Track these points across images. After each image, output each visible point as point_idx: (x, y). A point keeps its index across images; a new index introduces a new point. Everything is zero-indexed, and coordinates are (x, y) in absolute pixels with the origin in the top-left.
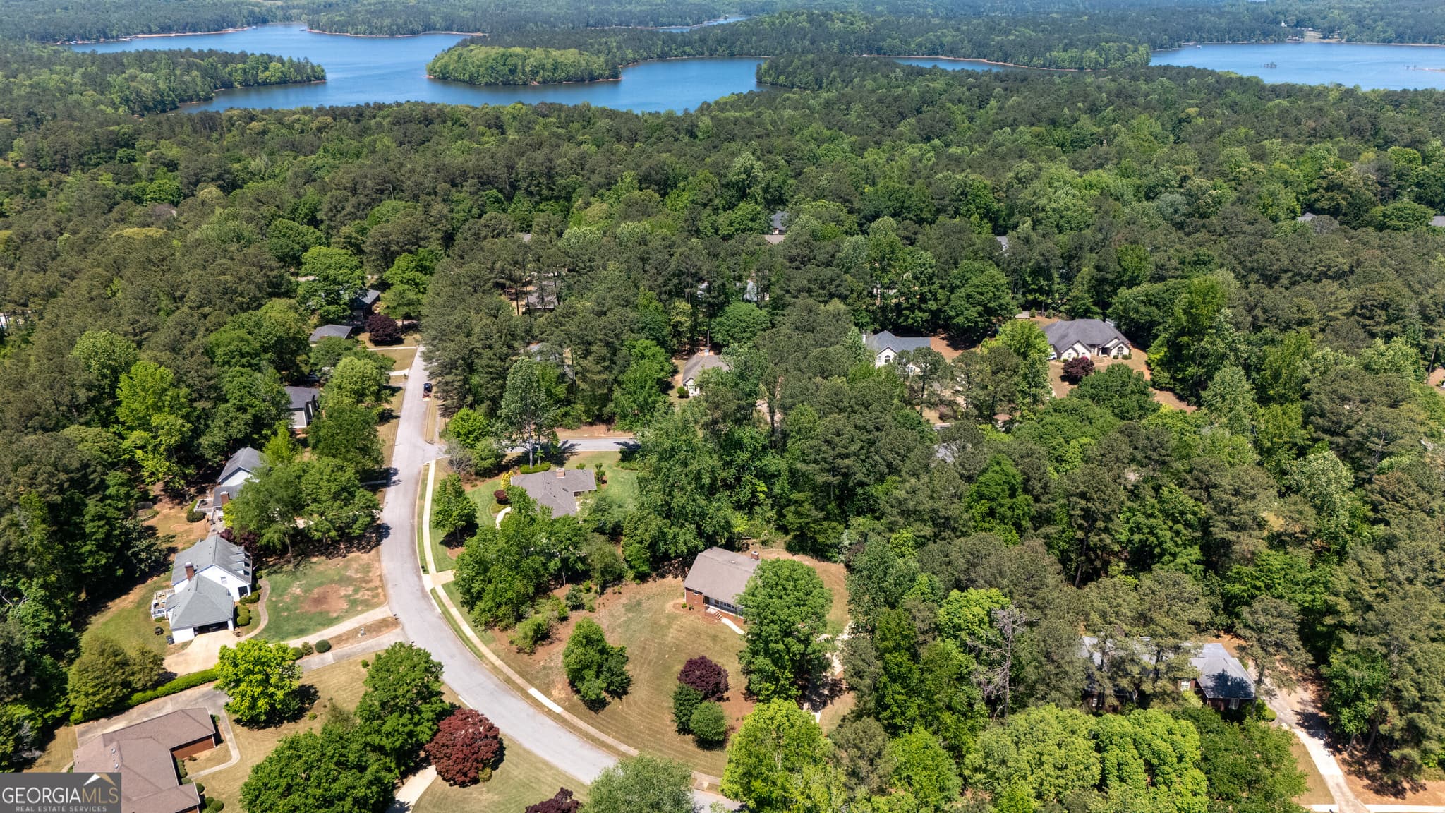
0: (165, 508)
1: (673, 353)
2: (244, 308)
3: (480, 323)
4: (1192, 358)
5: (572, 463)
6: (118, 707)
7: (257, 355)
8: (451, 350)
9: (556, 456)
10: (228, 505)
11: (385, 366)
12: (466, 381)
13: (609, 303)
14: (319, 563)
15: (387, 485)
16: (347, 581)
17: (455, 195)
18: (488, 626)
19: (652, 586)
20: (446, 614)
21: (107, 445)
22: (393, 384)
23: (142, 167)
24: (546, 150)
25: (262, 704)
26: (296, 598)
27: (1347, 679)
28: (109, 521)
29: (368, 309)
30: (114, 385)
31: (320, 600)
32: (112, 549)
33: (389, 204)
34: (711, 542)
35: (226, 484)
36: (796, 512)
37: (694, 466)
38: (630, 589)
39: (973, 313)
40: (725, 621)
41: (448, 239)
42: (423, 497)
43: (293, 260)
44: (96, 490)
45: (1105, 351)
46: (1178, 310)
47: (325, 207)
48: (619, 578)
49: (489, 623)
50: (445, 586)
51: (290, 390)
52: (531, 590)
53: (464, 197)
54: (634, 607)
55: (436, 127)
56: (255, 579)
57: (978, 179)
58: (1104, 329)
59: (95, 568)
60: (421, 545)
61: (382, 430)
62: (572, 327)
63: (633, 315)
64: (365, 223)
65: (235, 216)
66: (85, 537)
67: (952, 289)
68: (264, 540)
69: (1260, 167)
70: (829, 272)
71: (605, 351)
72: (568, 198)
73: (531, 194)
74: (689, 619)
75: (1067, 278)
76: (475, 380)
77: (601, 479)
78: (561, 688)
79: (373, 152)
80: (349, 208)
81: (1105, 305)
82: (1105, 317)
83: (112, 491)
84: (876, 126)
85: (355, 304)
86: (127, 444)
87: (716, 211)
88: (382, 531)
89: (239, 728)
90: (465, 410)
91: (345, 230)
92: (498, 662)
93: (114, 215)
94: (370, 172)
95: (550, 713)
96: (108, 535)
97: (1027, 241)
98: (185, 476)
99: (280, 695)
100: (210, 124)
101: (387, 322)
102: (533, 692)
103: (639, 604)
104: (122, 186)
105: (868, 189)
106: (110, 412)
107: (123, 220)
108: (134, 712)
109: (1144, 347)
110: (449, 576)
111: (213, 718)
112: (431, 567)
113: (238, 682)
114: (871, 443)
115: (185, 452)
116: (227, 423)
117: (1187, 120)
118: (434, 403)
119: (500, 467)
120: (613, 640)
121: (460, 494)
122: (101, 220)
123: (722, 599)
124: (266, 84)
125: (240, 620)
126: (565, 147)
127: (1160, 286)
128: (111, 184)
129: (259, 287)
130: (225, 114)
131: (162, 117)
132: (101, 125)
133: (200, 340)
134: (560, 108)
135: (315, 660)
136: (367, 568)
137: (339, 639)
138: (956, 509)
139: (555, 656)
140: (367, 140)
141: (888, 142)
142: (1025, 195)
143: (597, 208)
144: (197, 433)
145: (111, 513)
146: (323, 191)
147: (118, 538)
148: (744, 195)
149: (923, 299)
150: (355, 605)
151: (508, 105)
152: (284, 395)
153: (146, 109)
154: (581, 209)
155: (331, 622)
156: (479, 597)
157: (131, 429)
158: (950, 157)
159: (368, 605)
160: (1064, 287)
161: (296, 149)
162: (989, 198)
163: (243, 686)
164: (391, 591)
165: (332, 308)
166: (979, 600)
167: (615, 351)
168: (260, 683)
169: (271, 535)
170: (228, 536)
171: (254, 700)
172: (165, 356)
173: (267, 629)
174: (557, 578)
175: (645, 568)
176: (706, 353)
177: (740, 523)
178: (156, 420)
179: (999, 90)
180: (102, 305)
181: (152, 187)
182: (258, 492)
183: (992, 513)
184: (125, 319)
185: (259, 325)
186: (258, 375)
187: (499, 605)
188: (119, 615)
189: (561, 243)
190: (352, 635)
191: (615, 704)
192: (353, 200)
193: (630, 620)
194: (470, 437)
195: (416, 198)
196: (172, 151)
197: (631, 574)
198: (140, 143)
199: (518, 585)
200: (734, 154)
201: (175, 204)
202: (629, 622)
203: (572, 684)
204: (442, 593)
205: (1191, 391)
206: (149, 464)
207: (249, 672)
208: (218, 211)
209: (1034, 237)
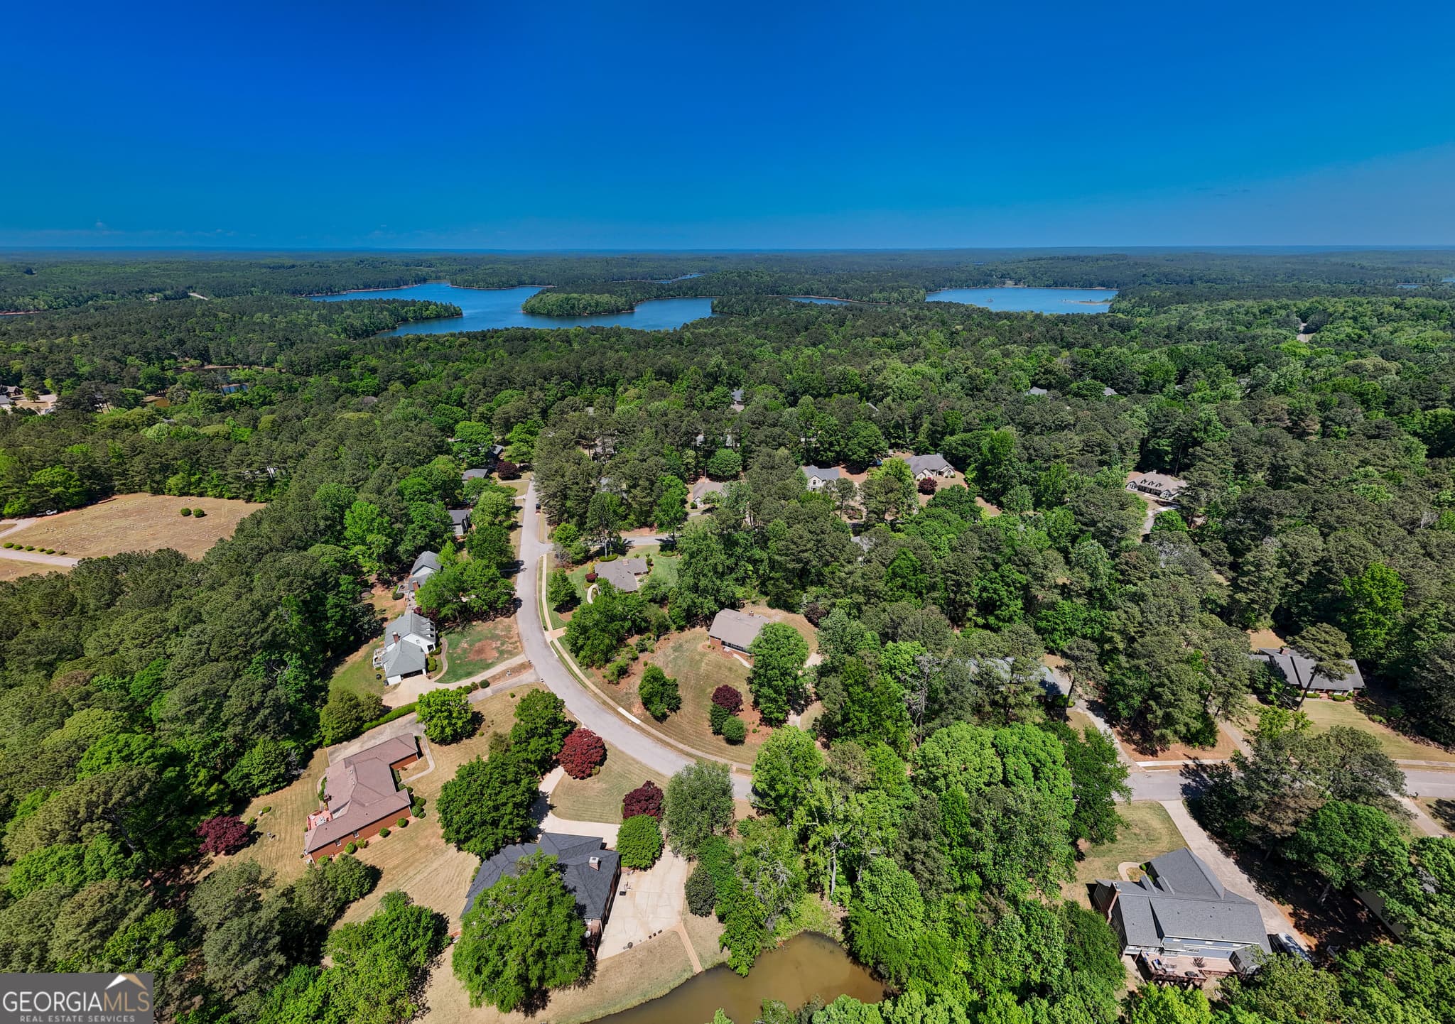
0: (378, 591)
1: (685, 481)
2: (421, 463)
3: (570, 469)
4: (994, 478)
5: (631, 553)
6: (355, 734)
7: (431, 492)
8: (553, 486)
9: (621, 549)
10: (418, 590)
11: (509, 494)
12: (563, 505)
13: (647, 453)
14: (480, 627)
15: (518, 572)
16: (495, 637)
17: (547, 386)
18: (588, 666)
19: (687, 634)
20: (561, 657)
21: (340, 556)
22: (517, 505)
23: (355, 371)
24: (598, 356)
25: (448, 730)
26: (465, 650)
27: (1124, 685)
28: (342, 608)
29: (496, 457)
30: (342, 517)
31: (481, 651)
32: (346, 625)
33: (506, 393)
34: (722, 606)
35: (417, 575)
36: (774, 585)
37: (712, 561)
38: (674, 636)
39: (862, 453)
40: (736, 656)
41: (544, 413)
42: (541, 579)
43: (449, 430)
44: (334, 587)
45: (940, 473)
46: (985, 450)
47: (467, 395)
48: (667, 629)
49: (588, 664)
50: (559, 639)
51: (452, 513)
52: (615, 642)
53: (553, 389)
54: (677, 648)
55: (531, 343)
56: (438, 638)
57: (853, 370)
58: (938, 460)
59: (335, 638)
60: (542, 611)
61: (512, 535)
62: (626, 470)
63: (663, 461)
64: (492, 405)
65: (412, 404)
66: (327, 619)
67: (849, 439)
68: (442, 615)
69: (1008, 361)
70: (777, 430)
71: (647, 483)
72: (614, 386)
73: (591, 383)
74: (713, 656)
75: (915, 429)
76: (569, 504)
77: (650, 564)
78: (638, 708)
79: (494, 359)
80: (482, 396)
81: (936, 446)
82: (936, 452)
83: (343, 588)
84: (784, 335)
85: (490, 454)
86: (352, 553)
87: (702, 391)
88: (517, 603)
89: (433, 745)
90: (563, 524)
91: (480, 409)
92: (597, 691)
93: (338, 404)
94: (494, 373)
95: (633, 724)
96: (343, 616)
97: (890, 408)
98: (389, 571)
99: (460, 723)
100: (396, 344)
101: (510, 465)
102: (621, 710)
103: (681, 646)
104: (344, 384)
105: (789, 377)
106: (340, 533)
107: (344, 407)
108: (365, 735)
109: (963, 471)
110: (561, 632)
111: (417, 738)
112: (550, 626)
113: (432, 718)
114: (819, 541)
115: (389, 556)
116: (414, 537)
117: (957, 332)
118: (543, 516)
119: (588, 557)
120: (668, 675)
121: (565, 579)
122: (331, 408)
123: (733, 643)
124: (427, 318)
125: (430, 667)
126: (610, 353)
127: (969, 434)
128: (336, 383)
129: (429, 448)
130: (404, 338)
131: (366, 341)
132: (330, 346)
133: (394, 486)
134: (603, 329)
135: (480, 694)
136: (509, 629)
137: (494, 678)
138: (880, 586)
139: (634, 683)
140: (489, 352)
141: (793, 347)
142: (879, 379)
143: (632, 392)
144: (396, 544)
145: (343, 602)
146: (466, 385)
147: (348, 618)
148: (716, 382)
149: (831, 444)
150: (503, 654)
151: (571, 327)
152: (448, 517)
153: (357, 335)
154: (622, 393)
155: (488, 666)
156: (582, 648)
157: (355, 544)
158: (829, 355)
159: (512, 654)
160: (912, 435)
161: (446, 358)
162: (858, 380)
163: (434, 721)
164: (525, 644)
165: (475, 459)
166: (907, 650)
167: (652, 483)
168: (446, 718)
169: (445, 611)
170: (419, 611)
171: (443, 728)
172: (373, 497)
173: (447, 673)
174: (630, 633)
175: (683, 623)
176: (704, 481)
177: (740, 592)
178: (369, 538)
179: (850, 316)
180: (333, 462)
181: (362, 384)
182: (436, 585)
183: (903, 586)
184: (347, 473)
185: (431, 474)
186: (432, 506)
187: (595, 653)
188: (352, 666)
189: (614, 416)
190: (502, 675)
191: (673, 717)
192: (484, 391)
193: (677, 657)
194: (566, 540)
195: (523, 388)
196: (373, 362)
197: (674, 627)
198: (354, 357)
199: (607, 641)
200: (709, 355)
201: (375, 395)
202: (675, 659)
203: (645, 704)
204: (557, 644)
205: (995, 498)
206: (366, 565)
207: (437, 711)
208: (402, 400)
209: (893, 406)
